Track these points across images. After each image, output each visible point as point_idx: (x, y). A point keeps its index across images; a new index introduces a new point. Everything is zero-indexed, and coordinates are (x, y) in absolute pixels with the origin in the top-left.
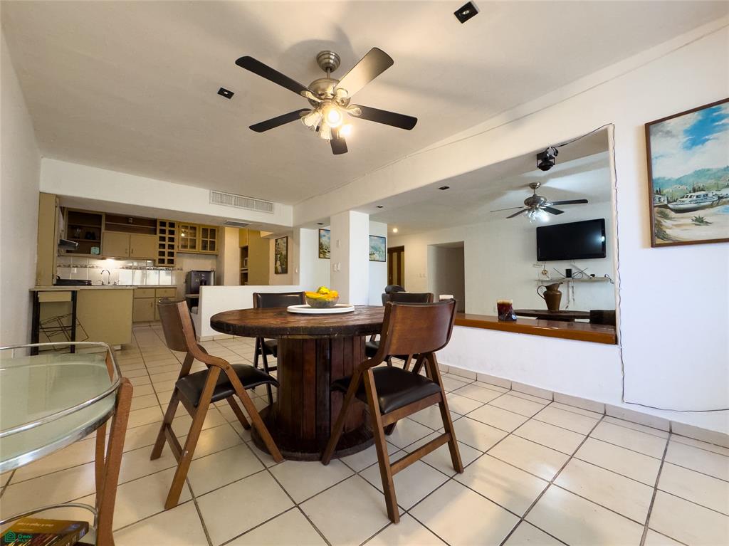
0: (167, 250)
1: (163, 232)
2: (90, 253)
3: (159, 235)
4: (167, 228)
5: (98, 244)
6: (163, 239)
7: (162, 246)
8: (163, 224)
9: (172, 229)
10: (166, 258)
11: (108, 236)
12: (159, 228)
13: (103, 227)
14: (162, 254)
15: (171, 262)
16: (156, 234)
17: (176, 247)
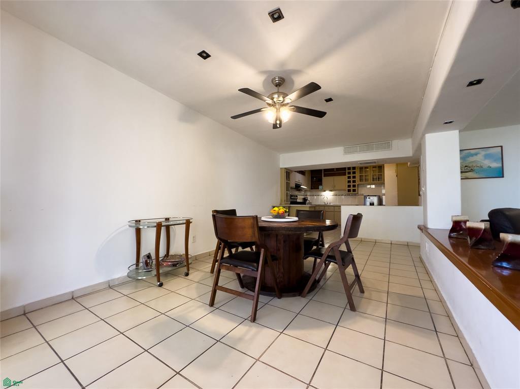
0: (352, 184)
1: (349, 173)
2: (318, 189)
3: (347, 175)
4: (352, 171)
5: (321, 185)
6: (349, 177)
7: (349, 182)
8: (349, 168)
9: (354, 171)
10: (352, 188)
11: (325, 180)
12: (347, 171)
13: (323, 176)
14: (349, 186)
15: (354, 191)
16: (346, 175)
17: (357, 181)
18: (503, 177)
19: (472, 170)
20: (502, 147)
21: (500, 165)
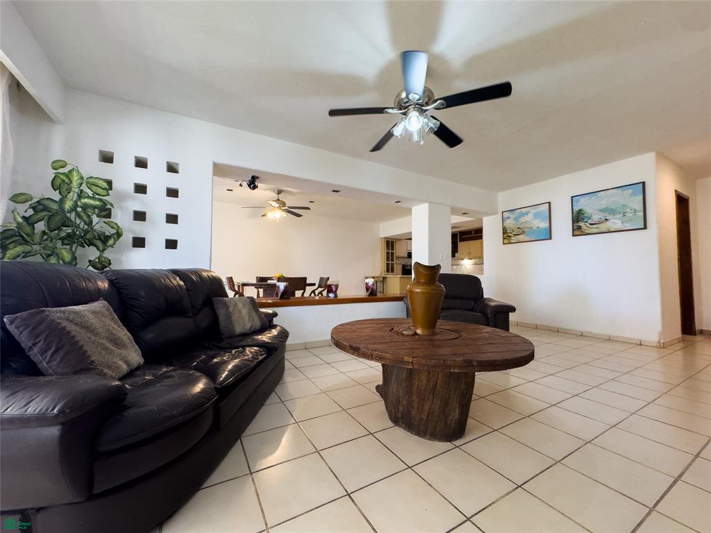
5: (457, 252)
18: (550, 238)
19: (523, 233)
20: (549, 203)
21: (548, 225)
